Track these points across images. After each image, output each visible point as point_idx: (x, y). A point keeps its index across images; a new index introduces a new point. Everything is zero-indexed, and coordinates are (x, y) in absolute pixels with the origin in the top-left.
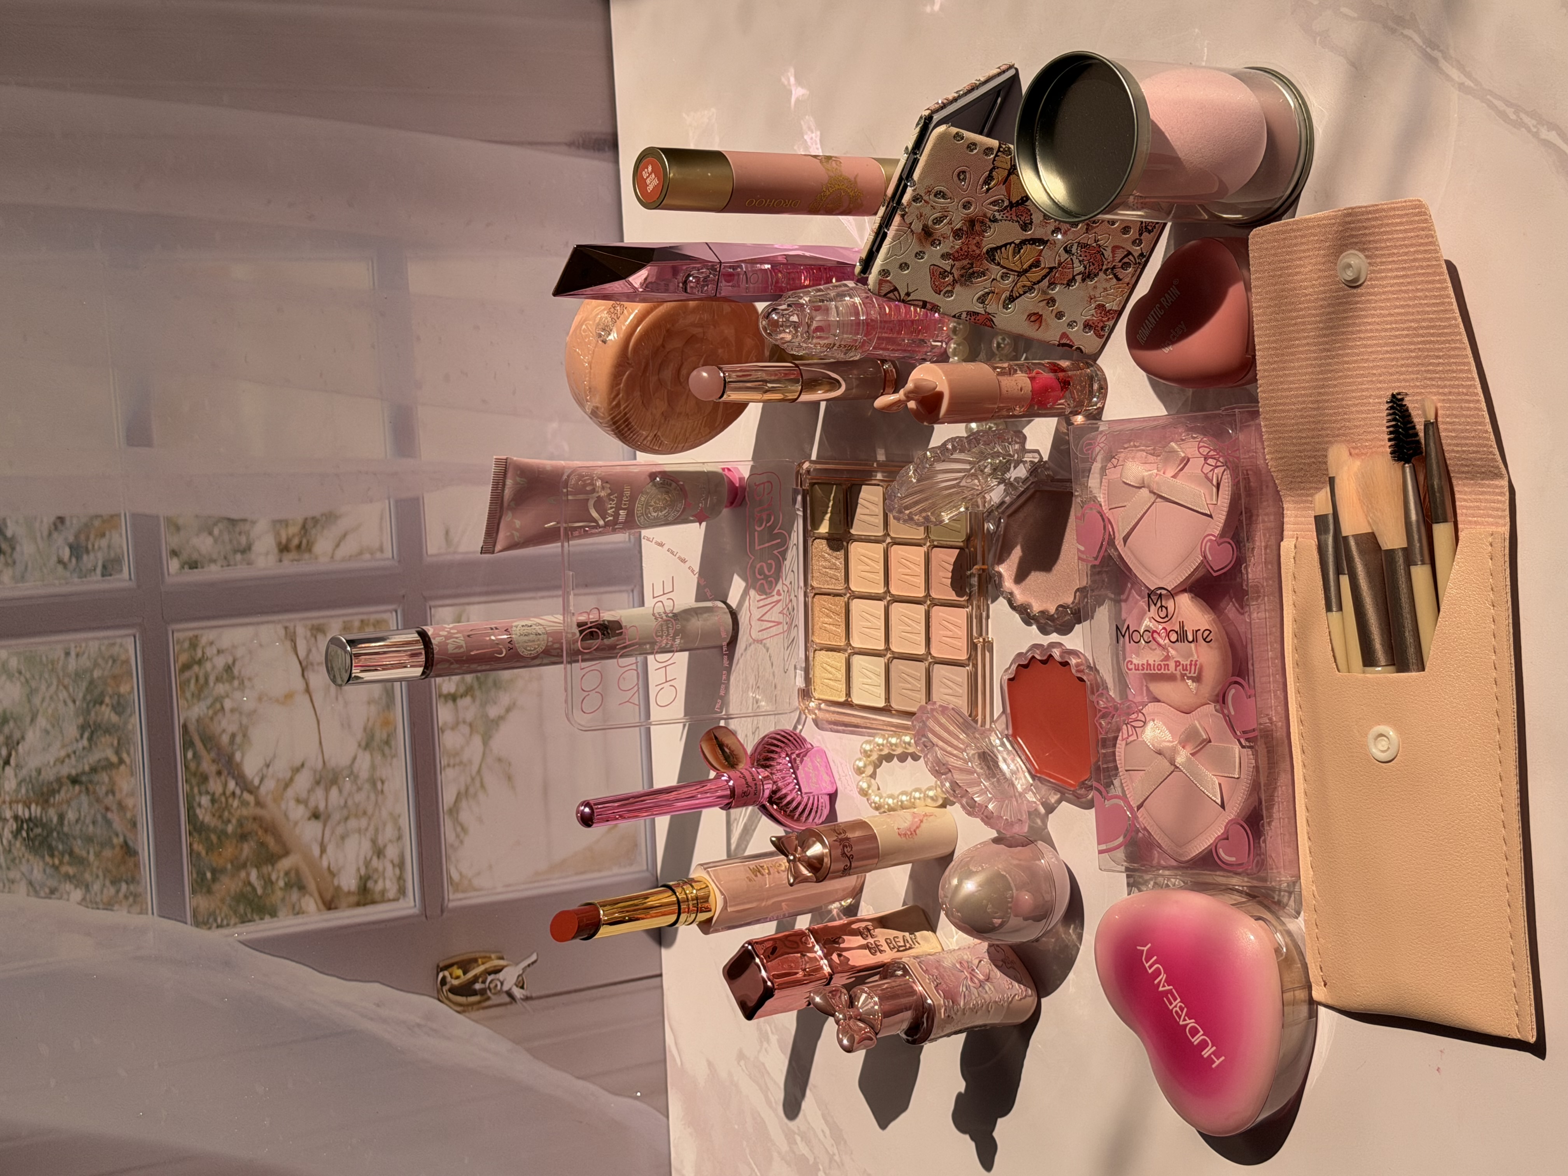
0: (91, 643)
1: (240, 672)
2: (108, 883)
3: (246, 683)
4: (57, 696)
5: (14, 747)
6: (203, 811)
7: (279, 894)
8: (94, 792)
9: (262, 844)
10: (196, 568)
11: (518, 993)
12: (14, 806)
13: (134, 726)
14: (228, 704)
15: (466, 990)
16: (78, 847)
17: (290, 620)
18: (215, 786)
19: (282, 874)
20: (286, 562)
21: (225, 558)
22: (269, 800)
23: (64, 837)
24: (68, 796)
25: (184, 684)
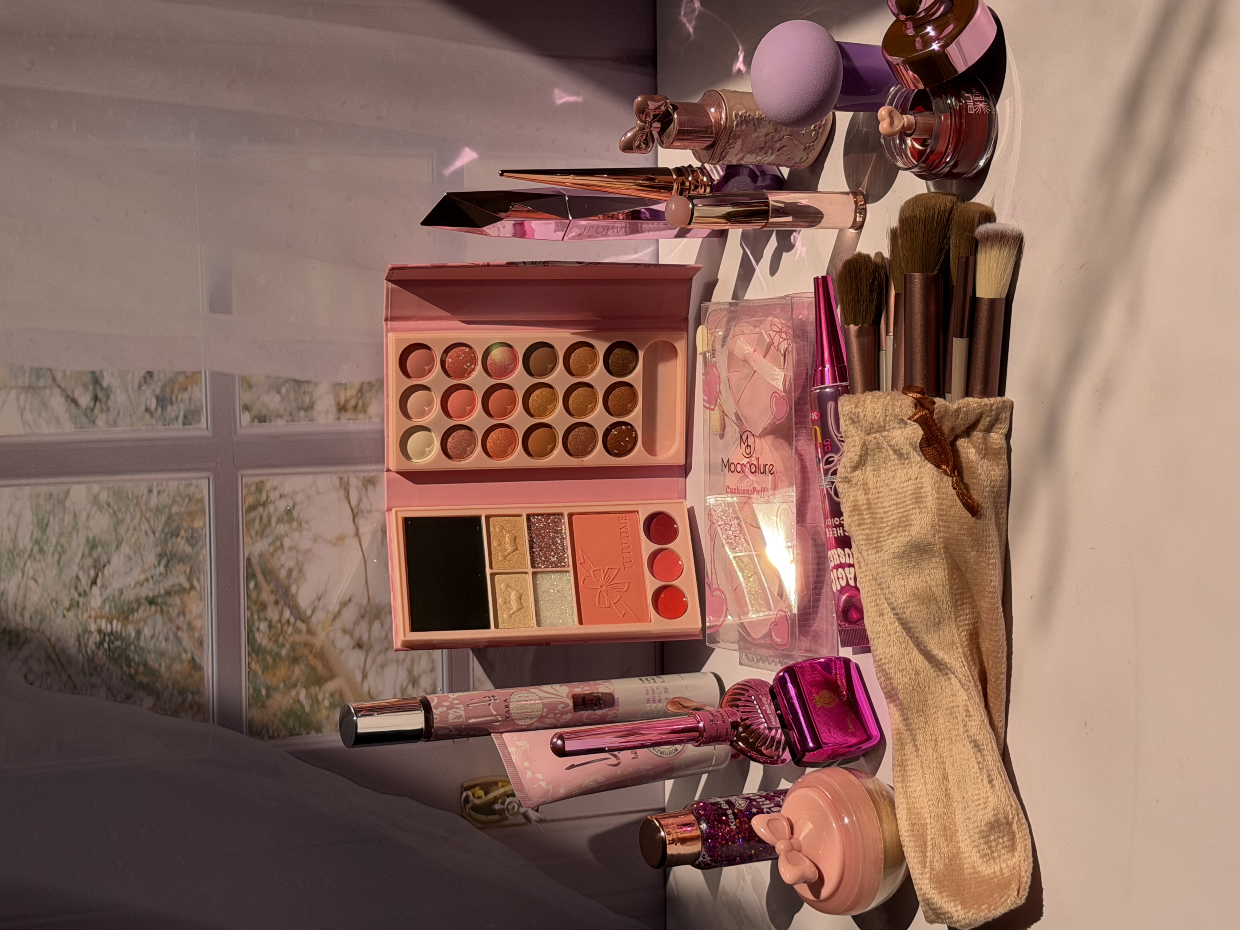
0: (171, 483)
1: (299, 515)
2: (176, 693)
3: (304, 524)
4: (141, 528)
5: (100, 570)
6: (261, 634)
7: (324, 712)
8: (168, 613)
9: (312, 668)
10: (265, 422)
11: (533, 815)
12: (99, 621)
13: (205, 557)
14: (287, 542)
15: (487, 809)
16: (152, 659)
17: (345, 472)
18: (272, 613)
19: (327, 695)
20: (343, 420)
21: (291, 414)
23: (140, 650)
24: (145, 615)
25: (249, 524)
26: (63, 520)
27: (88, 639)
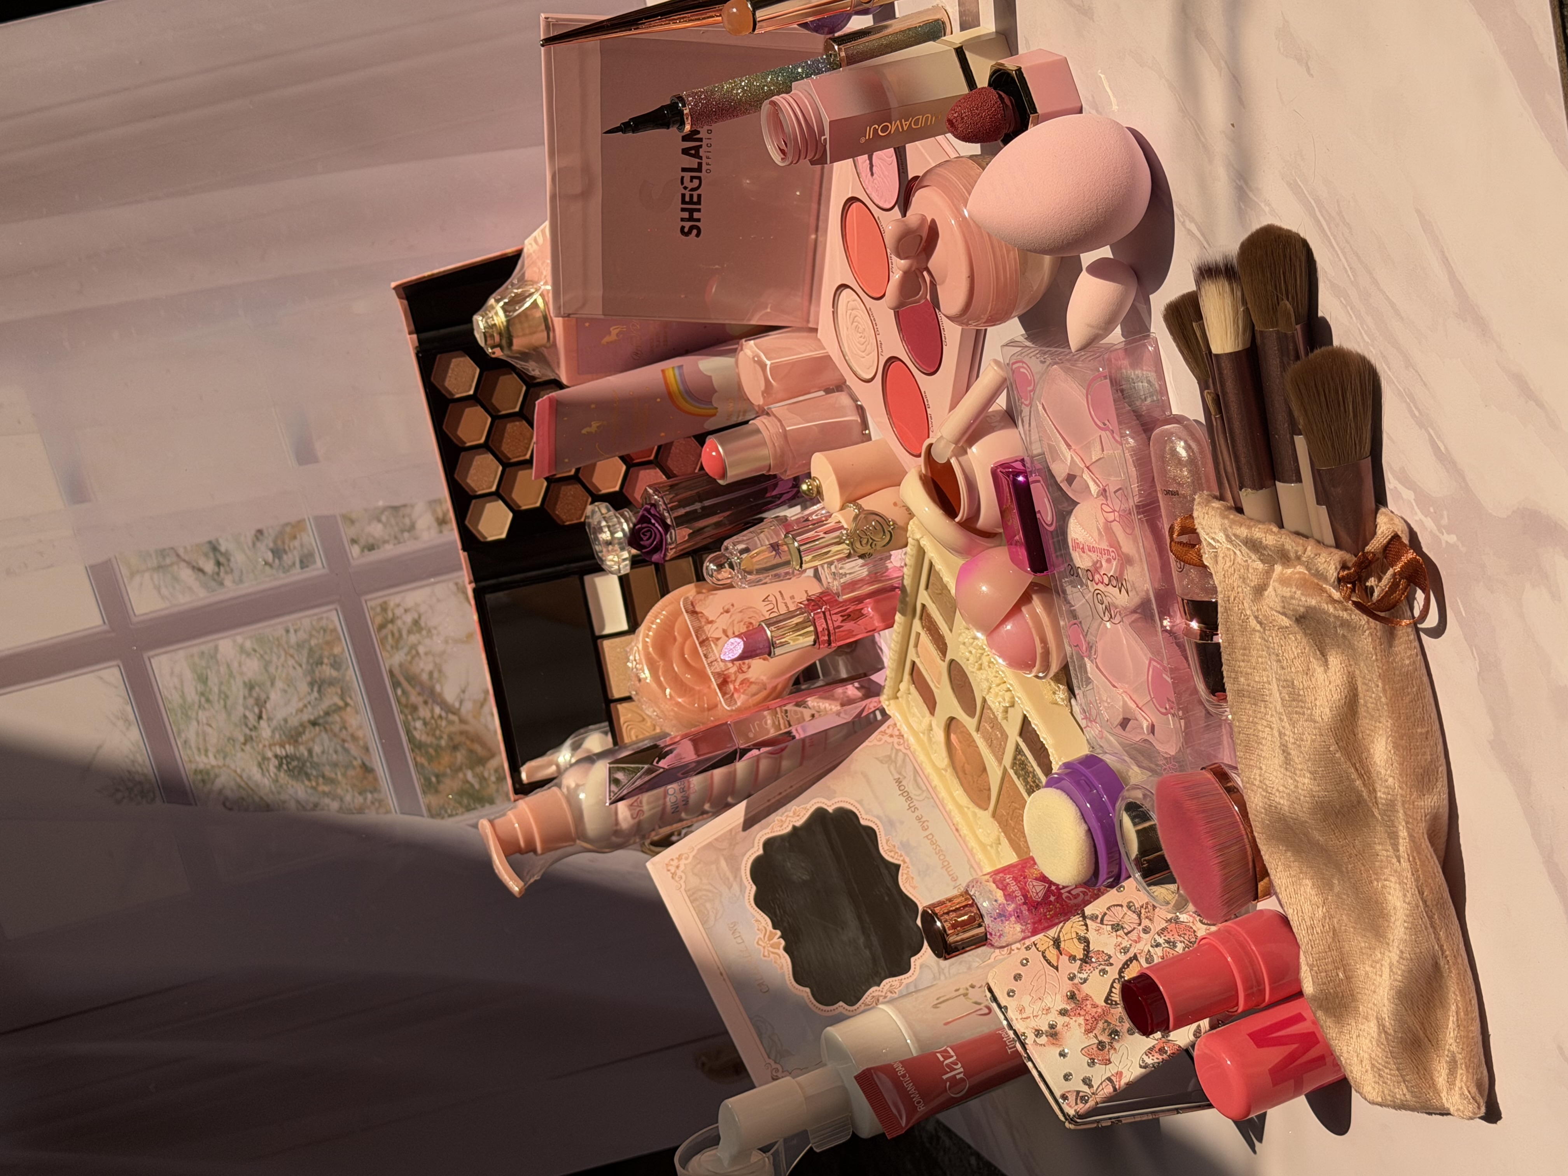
0: (304, 621)
1: (426, 623)
2: (356, 794)
3: (433, 631)
4: (287, 663)
5: (263, 706)
6: (419, 732)
7: (493, 787)
8: (332, 730)
9: (471, 751)
10: (374, 549)
12: (273, 748)
13: (351, 677)
14: (421, 650)
16: (327, 771)
17: (459, 577)
18: (424, 712)
19: (492, 772)
20: (446, 532)
21: (396, 538)
22: (470, 718)
23: (315, 766)
24: (312, 735)
25: (383, 641)
26: (218, 671)
27: (268, 765)
